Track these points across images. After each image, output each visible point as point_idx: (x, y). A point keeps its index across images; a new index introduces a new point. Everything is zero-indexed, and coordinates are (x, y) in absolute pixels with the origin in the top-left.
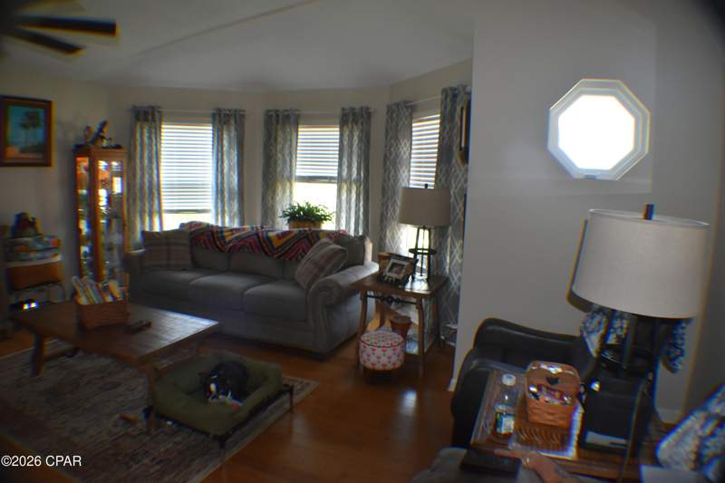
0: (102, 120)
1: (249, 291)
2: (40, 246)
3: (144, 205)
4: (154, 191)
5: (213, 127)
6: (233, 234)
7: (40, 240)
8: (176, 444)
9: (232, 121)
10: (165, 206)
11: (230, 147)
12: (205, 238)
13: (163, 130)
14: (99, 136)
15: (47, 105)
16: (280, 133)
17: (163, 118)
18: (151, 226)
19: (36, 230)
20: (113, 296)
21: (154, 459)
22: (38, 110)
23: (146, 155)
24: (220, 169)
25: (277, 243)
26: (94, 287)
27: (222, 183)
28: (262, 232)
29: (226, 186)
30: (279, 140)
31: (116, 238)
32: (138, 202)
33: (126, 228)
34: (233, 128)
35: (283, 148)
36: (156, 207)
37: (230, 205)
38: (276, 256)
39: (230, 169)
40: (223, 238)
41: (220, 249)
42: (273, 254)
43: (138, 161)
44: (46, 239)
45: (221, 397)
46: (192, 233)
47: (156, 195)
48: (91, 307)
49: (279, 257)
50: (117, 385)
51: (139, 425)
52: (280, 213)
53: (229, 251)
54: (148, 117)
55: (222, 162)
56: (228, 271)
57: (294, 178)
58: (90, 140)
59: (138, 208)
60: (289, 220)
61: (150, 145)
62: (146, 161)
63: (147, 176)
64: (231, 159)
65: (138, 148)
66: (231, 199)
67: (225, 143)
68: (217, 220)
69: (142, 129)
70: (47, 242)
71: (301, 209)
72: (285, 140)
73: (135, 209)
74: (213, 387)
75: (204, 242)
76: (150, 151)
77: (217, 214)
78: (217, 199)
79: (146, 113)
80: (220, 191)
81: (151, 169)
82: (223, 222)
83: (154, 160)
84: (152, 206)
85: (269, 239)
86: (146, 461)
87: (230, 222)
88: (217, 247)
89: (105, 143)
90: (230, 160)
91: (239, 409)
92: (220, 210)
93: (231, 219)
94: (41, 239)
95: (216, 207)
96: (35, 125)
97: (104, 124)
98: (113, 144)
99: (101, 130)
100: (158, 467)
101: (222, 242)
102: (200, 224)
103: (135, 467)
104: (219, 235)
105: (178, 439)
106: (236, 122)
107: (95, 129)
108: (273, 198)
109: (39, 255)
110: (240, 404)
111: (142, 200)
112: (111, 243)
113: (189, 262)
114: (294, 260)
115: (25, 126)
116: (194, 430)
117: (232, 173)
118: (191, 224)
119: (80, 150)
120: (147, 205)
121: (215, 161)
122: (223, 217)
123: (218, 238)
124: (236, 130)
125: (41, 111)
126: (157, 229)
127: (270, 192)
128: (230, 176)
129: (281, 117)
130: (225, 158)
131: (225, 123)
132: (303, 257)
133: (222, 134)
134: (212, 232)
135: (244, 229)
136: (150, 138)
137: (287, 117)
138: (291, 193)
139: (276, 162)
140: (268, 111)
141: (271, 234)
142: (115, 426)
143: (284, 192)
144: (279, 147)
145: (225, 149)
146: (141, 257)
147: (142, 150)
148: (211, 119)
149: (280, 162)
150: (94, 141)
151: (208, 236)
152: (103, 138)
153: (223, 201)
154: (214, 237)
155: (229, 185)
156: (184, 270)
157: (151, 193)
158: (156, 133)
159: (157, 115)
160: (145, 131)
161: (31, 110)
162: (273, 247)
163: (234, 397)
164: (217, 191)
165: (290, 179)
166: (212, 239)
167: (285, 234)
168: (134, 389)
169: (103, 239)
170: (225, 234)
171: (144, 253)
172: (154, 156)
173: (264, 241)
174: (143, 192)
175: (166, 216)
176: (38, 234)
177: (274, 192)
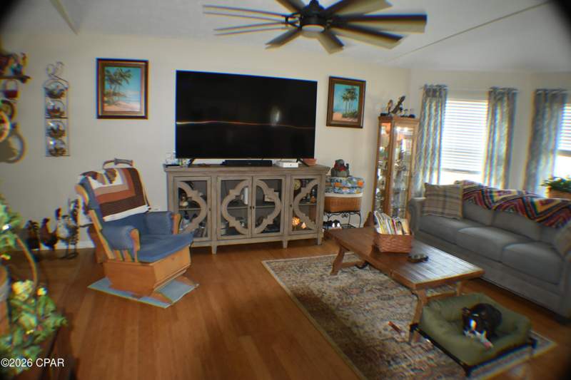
0: (401, 96)
1: (508, 248)
2: (350, 185)
3: (427, 162)
4: (436, 152)
5: (489, 102)
6: (500, 195)
7: (350, 181)
8: (429, 358)
9: (505, 98)
10: (443, 165)
11: (502, 121)
12: (476, 195)
13: (447, 105)
14: (398, 108)
15: (362, 84)
16: (547, 109)
17: (448, 96)
18: (430, 180)
19: (348, 173)
20: (403, 231)
21: (410, 365)
22: (355, 87)
23: (432, 124)
24: (491, 139)
25: (540, 209)
26: (390, 222)
27: (493, 151)
28: (526, 197)
29: (495, 153)
30: (547, 116)
31: (403, 186)
32: (423, 160)
33: (413, 179)
34: (505, 104)
35: (549, 124)
36: (436, 165)
37: (497, 170)
38: (538, 220)
39: (500, 140)
40: (491, 197)
41: (488, 207)
42: (535, 218)
43: (426, 128)
44: (354, 180)
45: (478, 333)
46: (465, 190)
47: (437, 156)
48: (387, 236)
49: (540, 222)
50: (390, 298)
51: (403, 334)
52: (541, 182)
53: (495, 210)
54: (436, 94)
55: (494, 133)
56: (492, 226)
57: (557, 151)
58: (392, 110)
59: (422, 165)
60: (550, 189)
61: (436, 115)
62: (432, 128)
63: (431, 140)
64: (502, 130)
65: (427, 119)
66: (498, 164)
67: (498, 117)
68: (484, 181)
69: (431, 102)
70: (354, 183)
71: (562, 180)
72: (552, 116)
73: (420, 164)
74: (473, 323)
75: (475, 198)
76: (436, 121)
77: (485, 176)
78: (486, 164)
79: (435, 91)
80: (490, 157)
81: (436, 134)
82: (490, 184)
83: (439, 128)
84: (433, 164)
85: (533, 204)
86: (404, 365)
87: (496, 184)
88: (486, 205)
89: (403, 113)
90: (501, 132)
91: (489, 349)
92: (488, 173)
93: (497, 182)
94: (352, 179)
95: (485, 170)
96: (353, 98)
97: (402, 99)
98: (408, 114)
99: (400, 103)
100: (412, 373)
101: (490, 200)
102: (472, 183)
103: (395, 366)
104: (488, 194)
105: (431, 356)
106: (508, 99)
107: (396, 103)
108: (536, 168)
109: (348, 190)
110: (491, 345)
111: (426, 158)
112: (399, 189)
113: (459, 213)
114: (554, 226)
115: (346, 98)
116: (447, 353)
117: (502, 142)
118: (465, 182)
119: (384, 118)
120: (429, 162)
121: (488, 131)
122: (490, 180)
123: (487, 196)
124: (508, 105)
125: (357, 88)
126: (434, 183)
127: (534, 162)
128: (499, 146)
129: (549, 95)
130: (497, 130)
131: (499, 99)
132: (563, 225)
133: (496, 109)
134: (482, 191)
135: (510, 192)
136: (436, 110)
137: (554, 96)
138: (553, 164)
139: (542, 135)
140: (538, 90)
141: (535, 200)
142: (386, 330)
143: (547, 163)
144: (546, 122)
145: (497, 122)
146: (422, 203)
147: (430, 119)
148: (487, 96)
149: (545, 136)
150: (395, 111)
151: (478, 194)
152: (401, 109)
153: (491, 166)
154: (483, 196)
155: (498, 153)
156: (455, 219)
157: (433, 153)
158: (441, 106)
159: (443, 93)
160: (433, 104)
161: (349, 87)
162: (536, 212)
163: (488, 337)
164: (488, 157)
165: (553, 151)
166: (481, 196)
167: (547, 202)
168: (403, 305)
169: (393, 185)
170: (494, 194)
171: (425, 200)
172: (439, 125)
173: (529, 206)
174: (426, 152)
175: (442, 173)
176: (348, 176)
177: (538, 162)
